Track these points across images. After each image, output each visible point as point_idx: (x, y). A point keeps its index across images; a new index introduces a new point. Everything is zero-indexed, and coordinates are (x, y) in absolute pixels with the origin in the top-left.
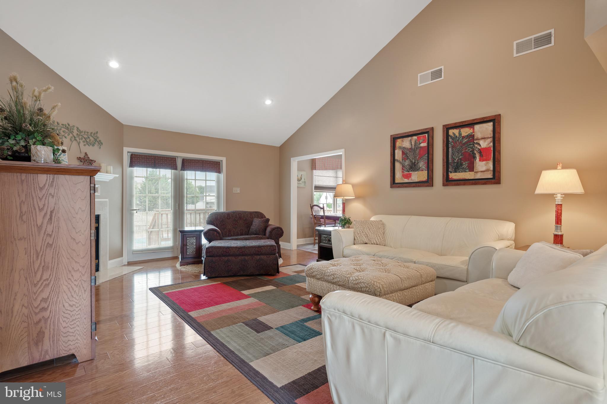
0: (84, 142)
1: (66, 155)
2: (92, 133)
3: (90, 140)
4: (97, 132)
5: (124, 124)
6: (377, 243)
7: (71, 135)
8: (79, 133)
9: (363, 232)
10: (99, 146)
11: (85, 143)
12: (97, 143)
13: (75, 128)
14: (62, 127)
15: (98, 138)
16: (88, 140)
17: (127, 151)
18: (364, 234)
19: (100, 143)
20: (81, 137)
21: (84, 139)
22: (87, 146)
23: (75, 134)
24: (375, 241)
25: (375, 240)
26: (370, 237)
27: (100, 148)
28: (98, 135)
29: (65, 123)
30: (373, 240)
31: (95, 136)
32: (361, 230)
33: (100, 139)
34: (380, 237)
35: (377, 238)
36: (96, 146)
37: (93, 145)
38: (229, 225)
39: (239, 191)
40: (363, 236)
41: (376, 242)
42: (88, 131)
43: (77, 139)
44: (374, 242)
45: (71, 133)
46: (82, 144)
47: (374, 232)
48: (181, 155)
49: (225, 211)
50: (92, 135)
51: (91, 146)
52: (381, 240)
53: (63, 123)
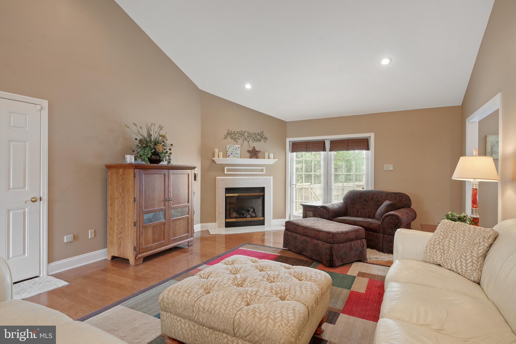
0: (252, 140)
1: (239, 150)
2: (258, 133)
3: (257, 138)
4: (263, 132)
5: (287, 121)
6: (458, 271)
7: (243, 137)
8: (249, 135)
9: (439, 244)
10: (265, 140)
11: (254, 141)
12: (263, 139)
13: (246, 133)
14: (236, 134)
15: (264, 135)
16: (256, 138)
17: (289, 140)
18: (440, 248)
19: (266, 139)
20: (250, 137)
21: (252, 138)
22: (255, 142)
23: (246, 136)
24: (454, 266)
25: (456, 265)
26: (447, 256)
27: (265, 142)
28: (264, 134)
29: (239, 130)
30: (451, 262)
31: (262, 134)
32: (439, 240)
33: (265, 136)
34: (466, 261)
35: (461, 261)
36: (262, 141)
37: (260, 141)
38: (359, 205)
39: (391, 169)
40: (436, 251)
41: (456, 268)
42: (256, 133)
43: (248, 139)
44: (451, 267)
45: (243, 136)
46: (251, 141)
47: (460, 248)
48: (328, 138)
49: (373, 189)
50: (259, 134)
51: (258, 142)
52: (466, 267)
53: (237, 131)
